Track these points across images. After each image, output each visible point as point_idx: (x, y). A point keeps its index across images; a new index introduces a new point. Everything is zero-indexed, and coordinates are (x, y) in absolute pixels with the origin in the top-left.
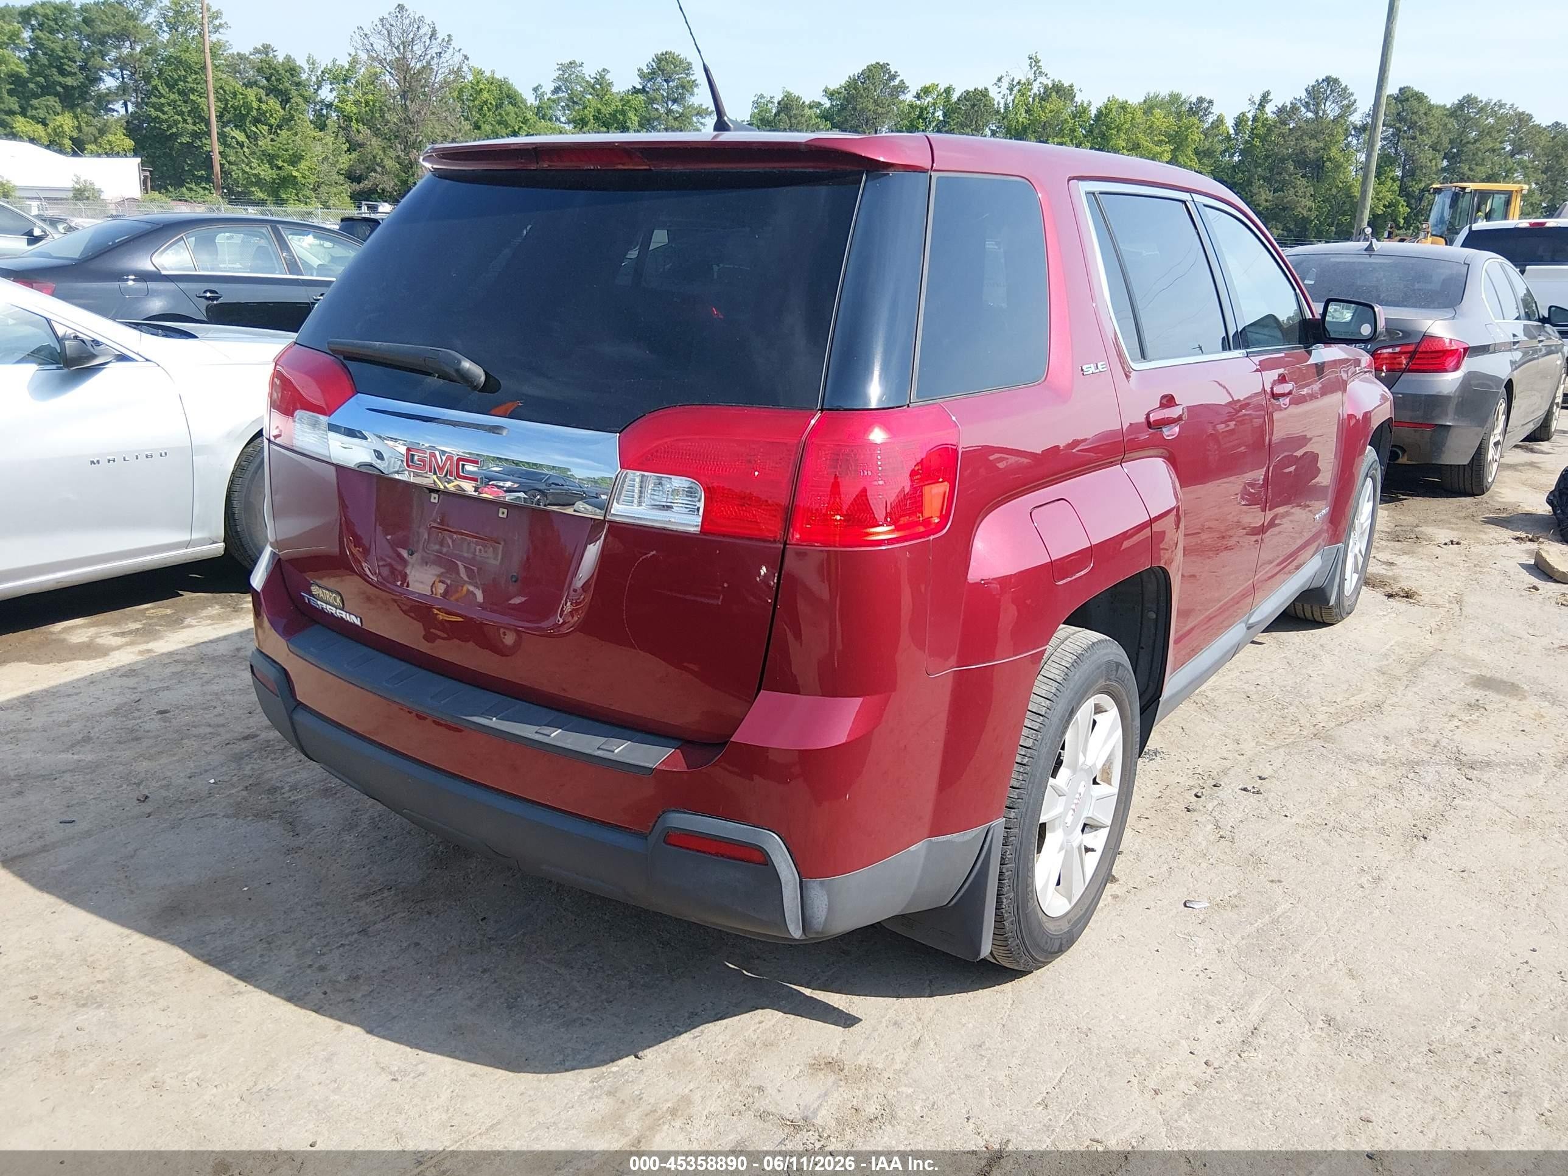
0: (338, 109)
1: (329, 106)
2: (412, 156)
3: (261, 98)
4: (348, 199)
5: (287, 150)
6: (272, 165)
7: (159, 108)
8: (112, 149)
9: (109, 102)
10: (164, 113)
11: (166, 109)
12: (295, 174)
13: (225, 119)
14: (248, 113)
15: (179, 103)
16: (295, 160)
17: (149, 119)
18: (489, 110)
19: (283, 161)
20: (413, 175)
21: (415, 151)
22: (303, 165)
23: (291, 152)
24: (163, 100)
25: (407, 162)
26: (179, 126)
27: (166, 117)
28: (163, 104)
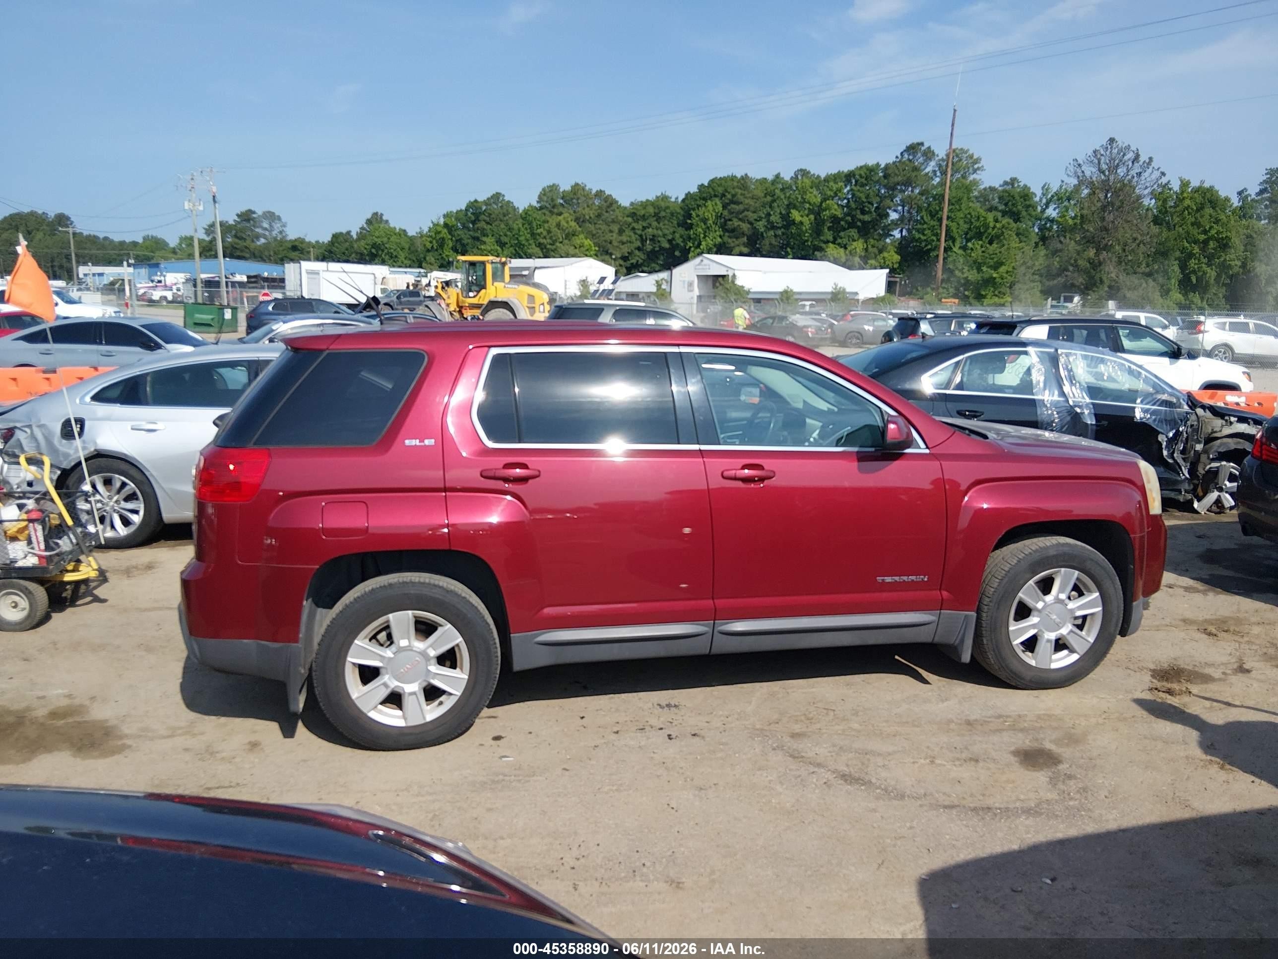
0: (1058, 223)
1: (1052, 221)
2: (1101, 258)
3: (997, 219)
4: (1038, 294)
5: (992, 259)
6: (979, 270)
7: (922, 232)
8: (885, 263)
9: (889, 230)
10: (924, 234)
11: (926, 232)
12: (995, 275)
13: (968, 236)
14: (985, 231)
15: (936, 227)
16: (996, 266)
17: (914, 239)
18: (1189, 214)
19: (988, 267)
20: (1100, 271)
21: (1105, 252)
22: (1003, 269)
23: (995, 260)
24: (925, 226)
25: (1096, 261)
26: (934, 244)
27: (925, 238)
28: (924, 229)
